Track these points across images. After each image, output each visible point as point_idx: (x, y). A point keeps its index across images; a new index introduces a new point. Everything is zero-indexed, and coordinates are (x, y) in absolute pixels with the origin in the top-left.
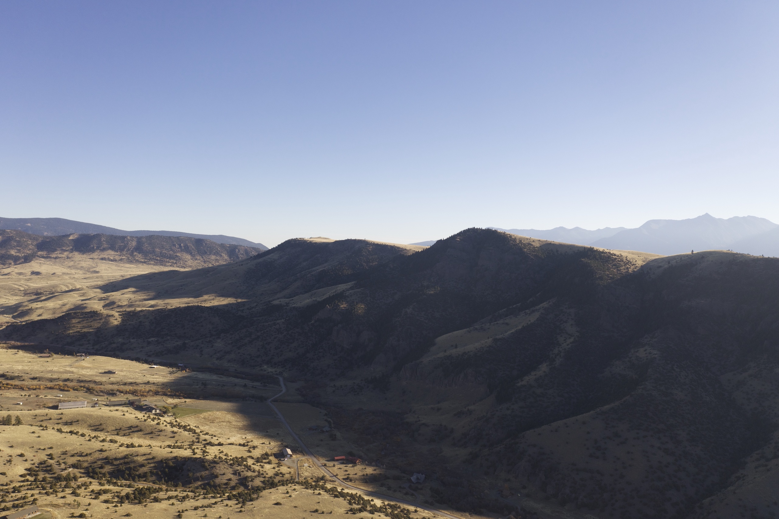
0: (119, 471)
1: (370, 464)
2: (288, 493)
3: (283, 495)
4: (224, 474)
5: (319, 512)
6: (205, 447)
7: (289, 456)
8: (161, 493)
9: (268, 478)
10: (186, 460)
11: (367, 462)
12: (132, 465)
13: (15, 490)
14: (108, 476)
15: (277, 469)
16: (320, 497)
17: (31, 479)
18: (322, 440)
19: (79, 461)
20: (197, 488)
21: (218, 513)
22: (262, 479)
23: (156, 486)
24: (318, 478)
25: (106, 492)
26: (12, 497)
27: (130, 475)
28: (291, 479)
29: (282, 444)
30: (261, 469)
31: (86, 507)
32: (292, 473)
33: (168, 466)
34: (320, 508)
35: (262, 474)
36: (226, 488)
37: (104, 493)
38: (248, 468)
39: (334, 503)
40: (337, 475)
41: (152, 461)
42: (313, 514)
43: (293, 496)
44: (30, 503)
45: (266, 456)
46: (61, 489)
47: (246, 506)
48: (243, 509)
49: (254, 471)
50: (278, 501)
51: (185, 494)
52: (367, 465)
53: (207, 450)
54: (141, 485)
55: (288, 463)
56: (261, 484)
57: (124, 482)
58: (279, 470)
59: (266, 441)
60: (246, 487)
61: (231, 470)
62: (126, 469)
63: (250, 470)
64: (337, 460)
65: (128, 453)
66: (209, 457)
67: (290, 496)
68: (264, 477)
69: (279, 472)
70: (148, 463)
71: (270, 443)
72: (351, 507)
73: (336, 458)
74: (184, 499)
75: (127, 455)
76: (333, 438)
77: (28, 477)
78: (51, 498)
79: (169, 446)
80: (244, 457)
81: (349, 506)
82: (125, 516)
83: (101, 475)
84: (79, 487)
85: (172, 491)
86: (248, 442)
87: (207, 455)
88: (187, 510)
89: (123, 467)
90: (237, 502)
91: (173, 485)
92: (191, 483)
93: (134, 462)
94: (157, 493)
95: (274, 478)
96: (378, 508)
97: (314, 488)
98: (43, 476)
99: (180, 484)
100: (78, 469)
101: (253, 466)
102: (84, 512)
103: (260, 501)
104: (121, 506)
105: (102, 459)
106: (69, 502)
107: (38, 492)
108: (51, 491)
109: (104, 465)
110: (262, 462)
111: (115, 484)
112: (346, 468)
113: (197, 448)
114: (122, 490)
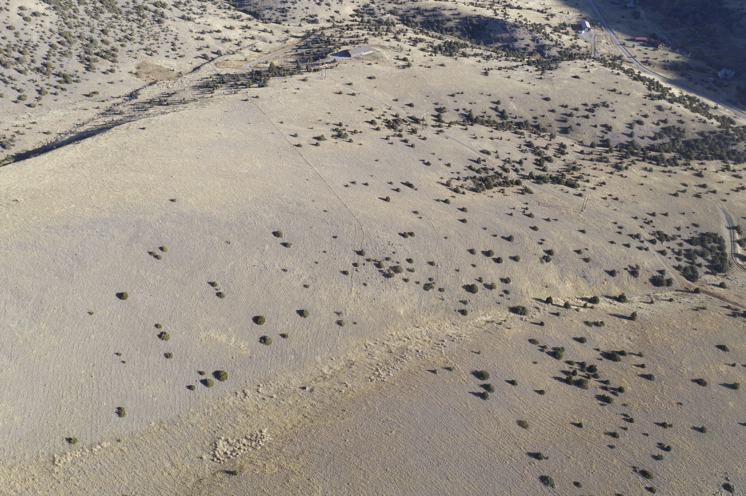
0: (429, 22)
1: (673, 50)
2: (586, 67)
3: (582, 70)
4: (523, 39)
5: (617, 92)
6: (504, 9)
7: (587, 29)
8: (468, 49)
9: (565, 49)
10: (489, 20)
11: (670, 48)
12: (440, 18)
13: (349, 28)
14: (420, 26)
15: (574, 41)
16: (618, 77)
17: (359, 19)
18: (623, 17)
19: (395, 8)
20: (498, 48)
21: (519, 76)
22: (559, 50)
23: (462, 42)
24: (615, 56)
25: (421, 40)
26: (347, 34)
27: (438, 27)
28: (587, 54)
29: (581, 15)
30: (559, 39)
31: (408, 53)
32: (589, 47)
33: (472, 24)
34: (619, 88)
35: (560, 44)
36: (524, 53)
37: (420, 42)
38: (547, 36)
39: (633, 86)
40: (635, 57)
41: (458, 17)
42: (610, 92)
43: (591, 72)
44: (363, 41)
45: (563, 26)
46: (384, 33)
47: (545, 74)
48: (542, 76)
49: (552, 40)
50: (577, 74)
51: (489, 53)
52: (669, 51)
53: (507, 12)
54: (449, 38)
55: (585, 37)
56: (557, 55)
57: (435, 34)
58: (576, 43)
59: (565, 9)
60: (543, 55)
61: (529, 36)
62: (435, 21)
63: (548, 38)
64: (638, 41)
65: (436, 6)
66: (511, 20)
67: (589, 72)
68: (561, 48)
69: (576, 44)
70: (454, 18)
71: (568, 13)
72: (650, 92)
73: (637, 38)
74: (488, 58)
75: (436, 8)
76: (636, 16)
77: (356, 18)
78: (378, 40)
79: (472, 4)
80: (543, 24)
81: (648, 91)
82: (440, 65)
83: (413, 24)
84: (398, 33)
85: (477, 48)
86: (546, 9)
87: (508, 18)
88: (492, 69)
89: (432, 19)
90: (537, 69)
91: (476, 42)
92: (491, 43)
93: (442, 15)
94: (464, 49)
95: (571, 50)
96: (677, 98)
97: (613, 66)
98: (368, 18)
99: (482, 42)
100: (394, 15)
101: (551, 35)
102: (407, 56)
103: (558, 70)
104: (435, 55)
105: (414, 9)
106: (393, 45)
107: (366, 32)
108: (377, 33)
109: (416, 14)
110: (559, 32)
111: (427, 34)
112: (646, 51)
113: (498, 9)
114: (434, 41)
